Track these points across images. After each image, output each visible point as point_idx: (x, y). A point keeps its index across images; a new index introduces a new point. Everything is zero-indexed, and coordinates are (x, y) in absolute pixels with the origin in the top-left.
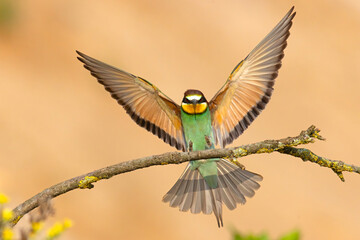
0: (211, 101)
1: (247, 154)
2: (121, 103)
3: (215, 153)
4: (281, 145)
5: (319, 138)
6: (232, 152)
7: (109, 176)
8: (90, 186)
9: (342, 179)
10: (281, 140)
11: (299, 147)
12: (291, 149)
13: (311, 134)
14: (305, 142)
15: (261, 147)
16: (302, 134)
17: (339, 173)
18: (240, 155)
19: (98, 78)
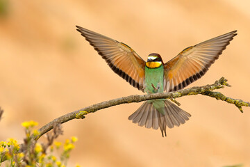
0: (166, 64)
1: (182, 95)
2: (104, 58)
3: (161, 95)
4: (203, 90)
5: (227, 85)
6: (172, 95)
7: (95, 110)
8: (82, 117)
9: (242, 111)
10: (203, 87)
11: (214, 91)
12: (209, 92)
13: (222, 83)
14: (218, 88)
15: (190, 91)
16: (216, 82)
17: (240, 107)
18: (177, 97)
19: (94, 46)
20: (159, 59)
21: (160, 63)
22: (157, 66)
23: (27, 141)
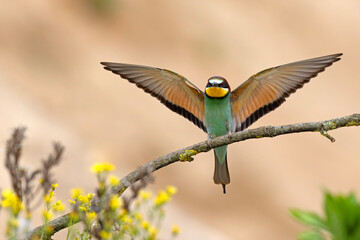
1: (337, 127)
6: (323, 126)
7: (208, 149)
8: (190, 159)
15: (350, 120)
18: (331, 129)
20: (225, 84)
21: (227, 90)
22: (223, 95)
23: (100, 193)
